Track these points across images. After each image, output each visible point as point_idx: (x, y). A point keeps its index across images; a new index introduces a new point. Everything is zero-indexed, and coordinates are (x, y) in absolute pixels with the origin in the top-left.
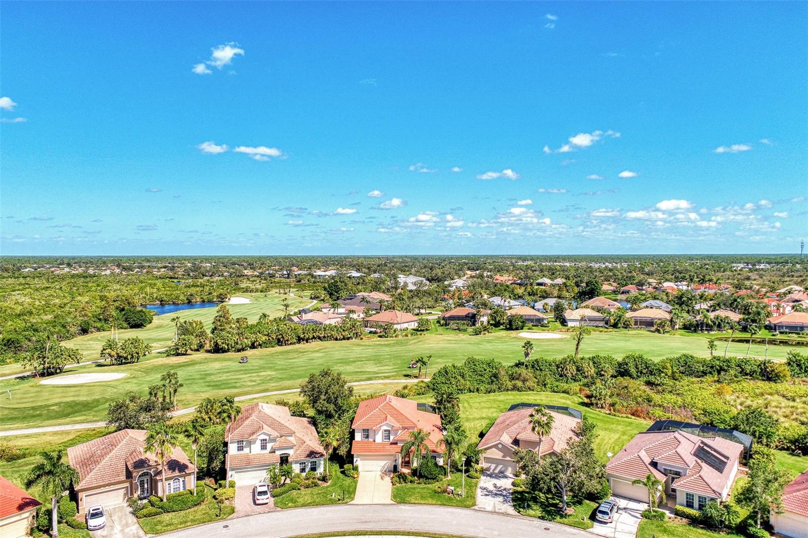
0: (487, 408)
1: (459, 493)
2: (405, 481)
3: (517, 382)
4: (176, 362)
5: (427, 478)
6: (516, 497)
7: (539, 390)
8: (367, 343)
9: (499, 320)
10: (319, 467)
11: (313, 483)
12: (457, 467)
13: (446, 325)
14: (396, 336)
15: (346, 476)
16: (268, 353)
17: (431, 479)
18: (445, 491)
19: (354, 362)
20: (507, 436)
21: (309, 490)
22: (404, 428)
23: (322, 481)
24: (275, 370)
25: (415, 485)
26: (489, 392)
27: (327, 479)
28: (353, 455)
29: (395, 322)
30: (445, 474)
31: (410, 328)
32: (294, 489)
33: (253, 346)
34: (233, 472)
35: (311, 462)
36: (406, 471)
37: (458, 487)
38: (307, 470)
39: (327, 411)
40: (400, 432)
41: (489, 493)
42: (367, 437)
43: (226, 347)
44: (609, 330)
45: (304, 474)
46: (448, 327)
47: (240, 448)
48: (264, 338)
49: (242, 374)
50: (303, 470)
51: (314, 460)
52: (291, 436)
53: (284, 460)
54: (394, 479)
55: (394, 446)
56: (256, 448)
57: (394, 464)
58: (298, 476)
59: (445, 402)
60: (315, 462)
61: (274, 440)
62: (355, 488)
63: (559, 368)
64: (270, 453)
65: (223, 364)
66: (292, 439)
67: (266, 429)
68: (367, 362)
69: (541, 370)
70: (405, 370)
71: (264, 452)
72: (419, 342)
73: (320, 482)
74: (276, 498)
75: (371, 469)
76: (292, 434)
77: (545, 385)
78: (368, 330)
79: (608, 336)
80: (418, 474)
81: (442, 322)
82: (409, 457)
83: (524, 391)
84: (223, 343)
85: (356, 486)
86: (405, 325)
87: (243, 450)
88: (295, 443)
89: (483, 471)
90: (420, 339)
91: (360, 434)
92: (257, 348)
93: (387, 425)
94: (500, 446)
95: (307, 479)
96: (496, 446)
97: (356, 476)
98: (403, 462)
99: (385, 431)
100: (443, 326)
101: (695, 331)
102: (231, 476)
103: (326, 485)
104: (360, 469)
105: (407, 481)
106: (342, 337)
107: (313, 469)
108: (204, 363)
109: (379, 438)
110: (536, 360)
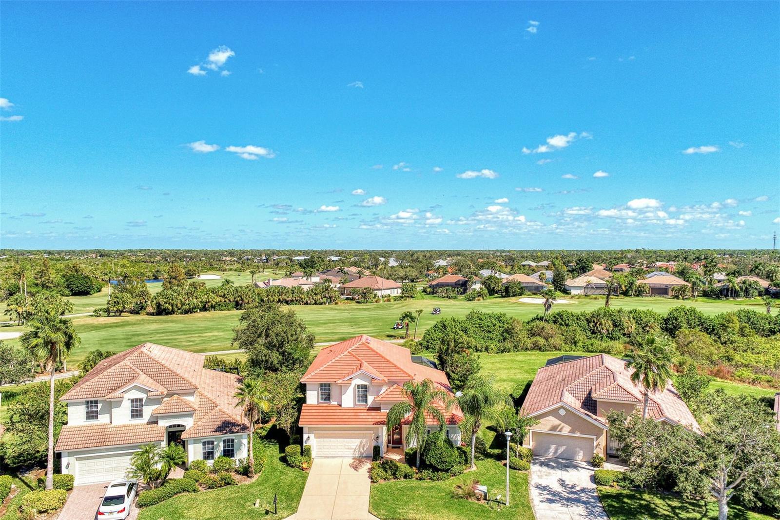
0: (505, 369)
1: (498, 498)
2: (394, 474)
3: (538, 338)
4: (103, 323)
5: (435, 469)
6: (610, 506)
7: (568, 349)
8: (343, 308)
9: (494, 288)
10: (239, 449)
11: (222, 479)
12: (484, 450)
13: (433, 293)
14: (376, 301)
15: (289, 465)
16: (221, 315)
17: (442, 470)
18: (470, 495)
19: (325, 324)
20: (570, 395)
21: (213, 493)
22: (391, 383)
23: (243, 474)
24: (224, 331)
25: (414, 483)
26: (502, 352)
27: (251, 472)
28: (302, 428)
29: (376, 287)
30: (466, 461)
31: (392, 295)
32: (184, 491)
33: (204, 309)
34: (72, 459)
35: (224, 441)
36: (396, 457)
37: (493, 485)
38: (218, 454)
39: (267, 361)
40: (384, 389)
41: (553, 498)
42: (328, 398)
43: (170, 307)
44: (619, 297)
45: (210, 463)
46: (435, 295)
47: (92, 415)
48: (218, 299)
49: (181, 335)
50: (209, 455)
51: (229, 436)
52: (192, 394)
53: (174, 436)
54: (375, 472)
55: (373, 413)
56: (122, 416)
57: (374, 444)
58: (197, 465)
59: (452, 352)
60: (233, 441)
61: (157, 401)
62: (302, 489)
63: (590, 322)
64: (149, 423)
65: (162, 326)
66: (192, 400)
67: (143, 380)
68: (341, 324)
69: (567, 325)
70: (388, 331)
71: (137, 421)
72: (403, 306)
73: (237, 477)
74: (144, 509)
75: (334, 454)
76: (192, 390)
77: (575, 343)
78: (345, 297)
79: (621, 303)
80: (418, 462)
81: (428, 290)
82: (400, 434)
83: (548, 351)
84: (166, 303)
85: (304, 484)
86: (388, 292)
87: (97, 417)
88: (196, 407)
89: (533, 456)
90: (404, 304)
91: (316, 392)
92: (209, 310)
93: (364, 376)
94: (562, 412)
95: (215, 471)
96: (554, 413)
97: (305, 466)
98: (389, 442)
99: (359, 387)
100: (429, 294)
101: (718, 298)
102: (67, 467)
103: (247, 482)
104: (314, 454)
105: (398, 475)
106: (314, 302)
107: (229, 453)
108: (139, 324)
109: (348, 400)
110: (558, 314)
